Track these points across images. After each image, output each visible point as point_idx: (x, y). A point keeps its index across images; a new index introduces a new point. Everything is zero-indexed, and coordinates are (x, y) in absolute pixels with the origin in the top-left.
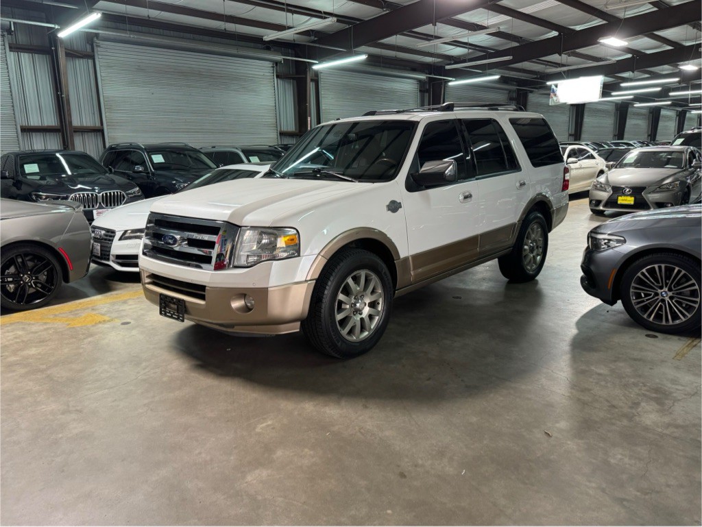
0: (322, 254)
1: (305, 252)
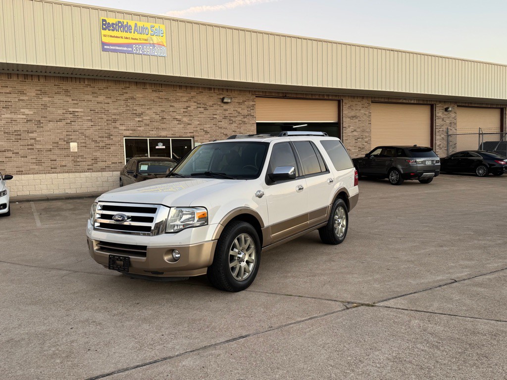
0: (221, 223)
1: (211, 222)
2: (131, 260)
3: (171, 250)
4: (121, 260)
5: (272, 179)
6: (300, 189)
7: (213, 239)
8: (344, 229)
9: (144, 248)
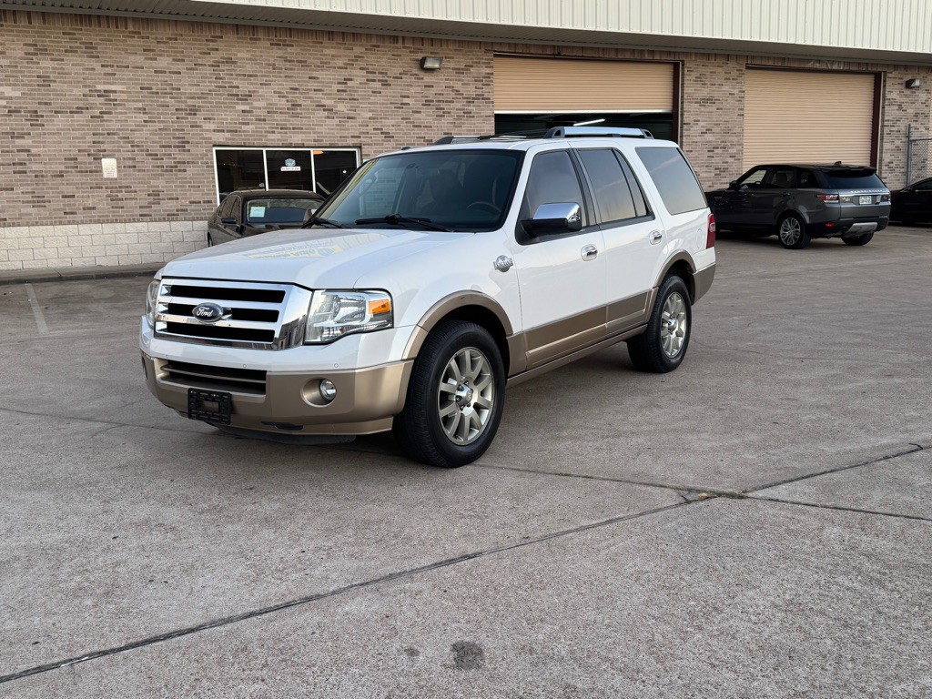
0: (421, 324)
1: (399, 322)
2: (234, 399)
3: (317, 381)
4: (213, 400)
5: (530, 232)
6: (589, 254)
7: (405, 357)
8: (681, 339)
9: (261, 374)
